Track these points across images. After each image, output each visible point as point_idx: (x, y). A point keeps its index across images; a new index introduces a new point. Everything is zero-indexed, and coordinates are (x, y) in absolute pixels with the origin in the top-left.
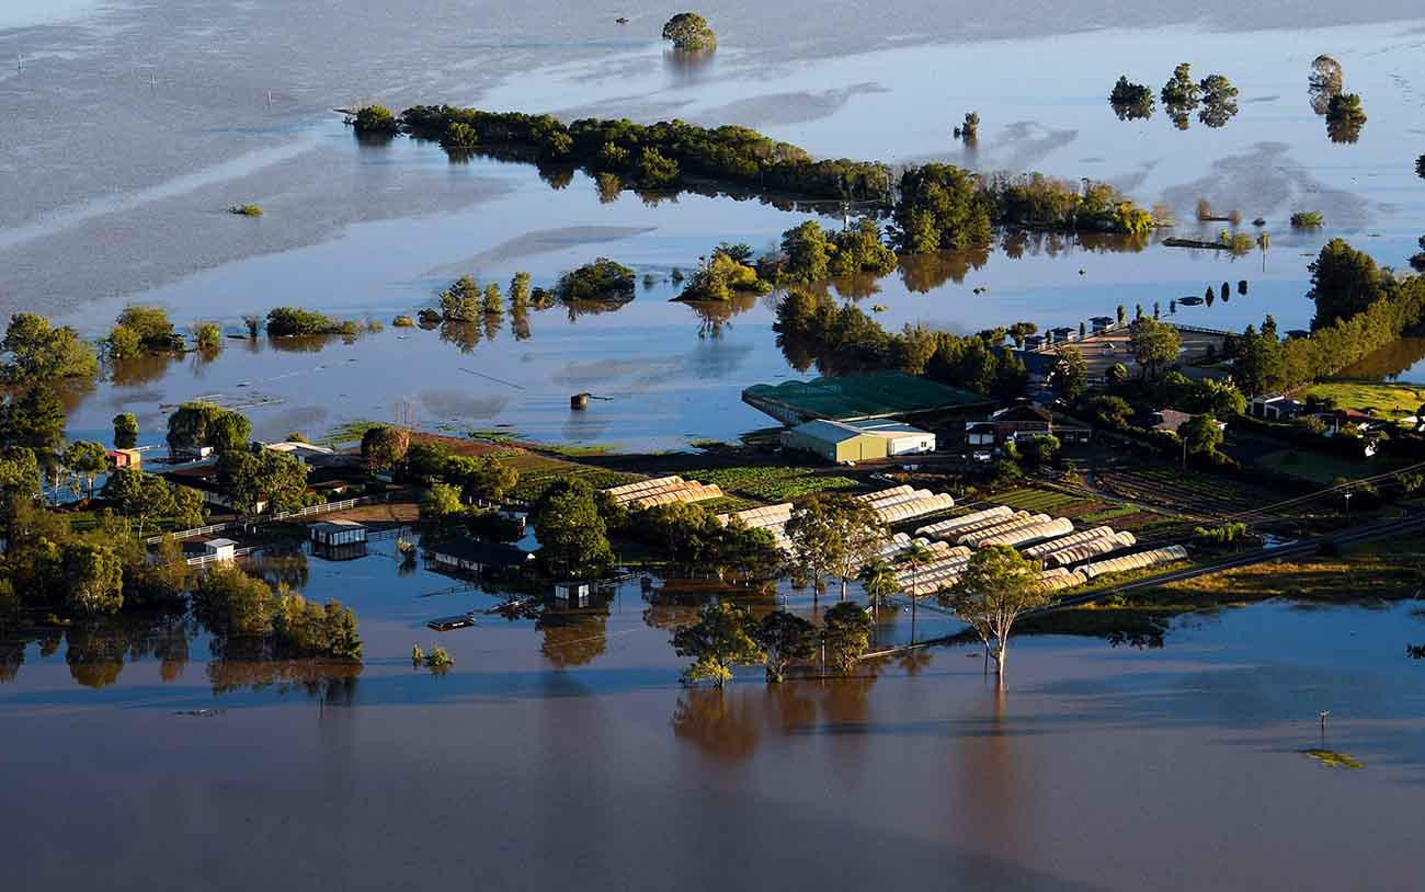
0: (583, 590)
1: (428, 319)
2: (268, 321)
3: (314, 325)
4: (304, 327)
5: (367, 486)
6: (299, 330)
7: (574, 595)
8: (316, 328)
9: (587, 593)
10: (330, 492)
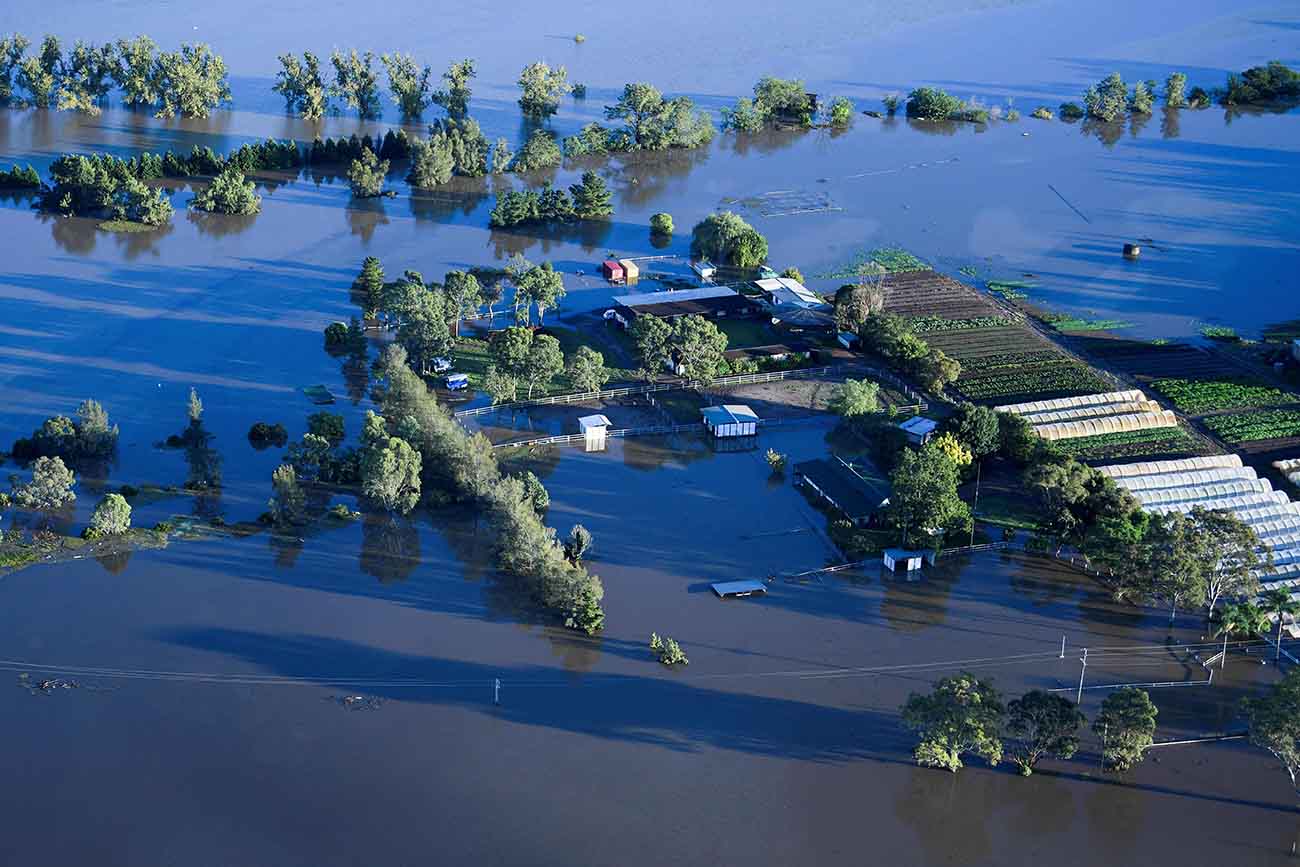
0: (914, 563)
1: (1068, 113)
2: (909, 100)
3: (946, 111)
4: (937, 111)
5: (812, 353)
6: (931, 114)
7: (902, 565)
8: (948, 113)
9: (918, 566)
10: (764, 359)
